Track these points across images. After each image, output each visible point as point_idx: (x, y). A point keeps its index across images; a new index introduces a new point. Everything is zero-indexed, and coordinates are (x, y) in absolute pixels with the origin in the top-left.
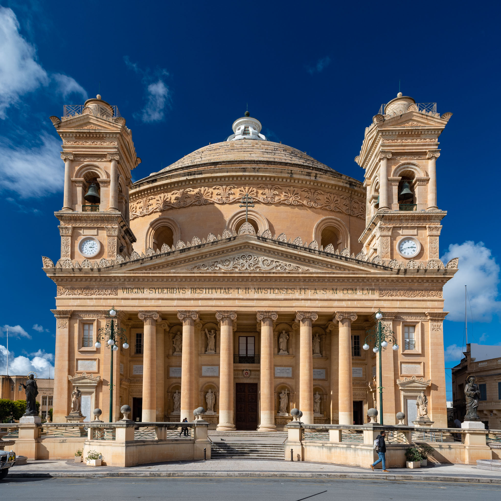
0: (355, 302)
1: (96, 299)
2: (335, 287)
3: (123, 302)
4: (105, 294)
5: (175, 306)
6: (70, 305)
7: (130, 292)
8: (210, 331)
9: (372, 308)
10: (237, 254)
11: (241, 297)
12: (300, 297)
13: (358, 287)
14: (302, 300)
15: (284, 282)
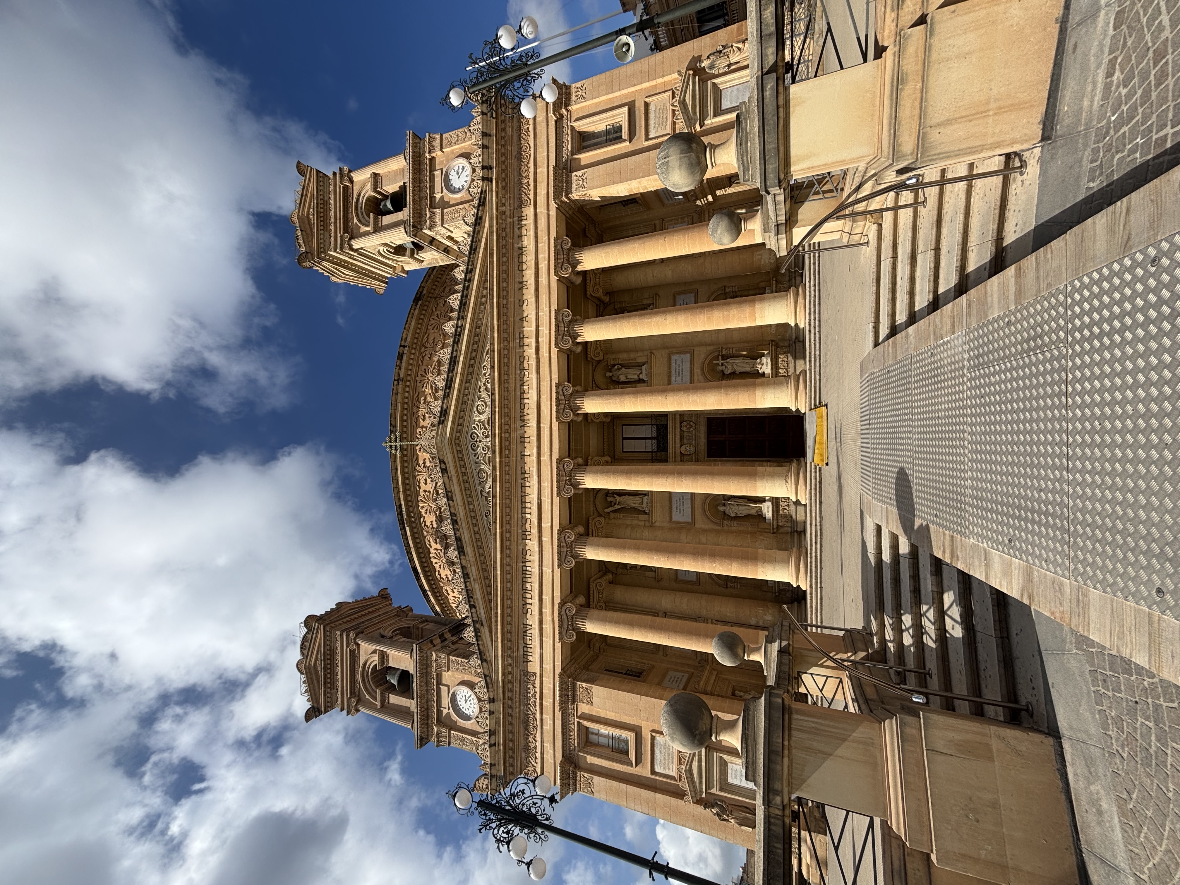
0: (540, 245)
1: (542, 713)
2: (517, 286)
3: (548, 666)
4: (534, 695)
5: (553, 571)
6: (552, 761)
7: (530, 650)
8: (610, 504)
9: (549, 215)
10: (469, 457)
11: (535, 451)
12: (534, 345)
13: (516, 246)
14: (537, 341)
15: (509, 375)
